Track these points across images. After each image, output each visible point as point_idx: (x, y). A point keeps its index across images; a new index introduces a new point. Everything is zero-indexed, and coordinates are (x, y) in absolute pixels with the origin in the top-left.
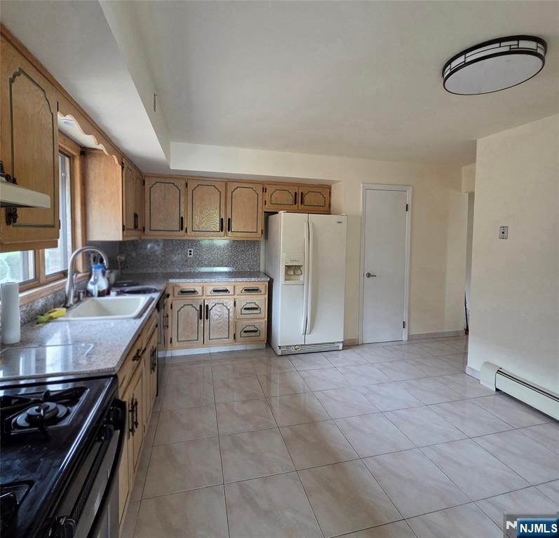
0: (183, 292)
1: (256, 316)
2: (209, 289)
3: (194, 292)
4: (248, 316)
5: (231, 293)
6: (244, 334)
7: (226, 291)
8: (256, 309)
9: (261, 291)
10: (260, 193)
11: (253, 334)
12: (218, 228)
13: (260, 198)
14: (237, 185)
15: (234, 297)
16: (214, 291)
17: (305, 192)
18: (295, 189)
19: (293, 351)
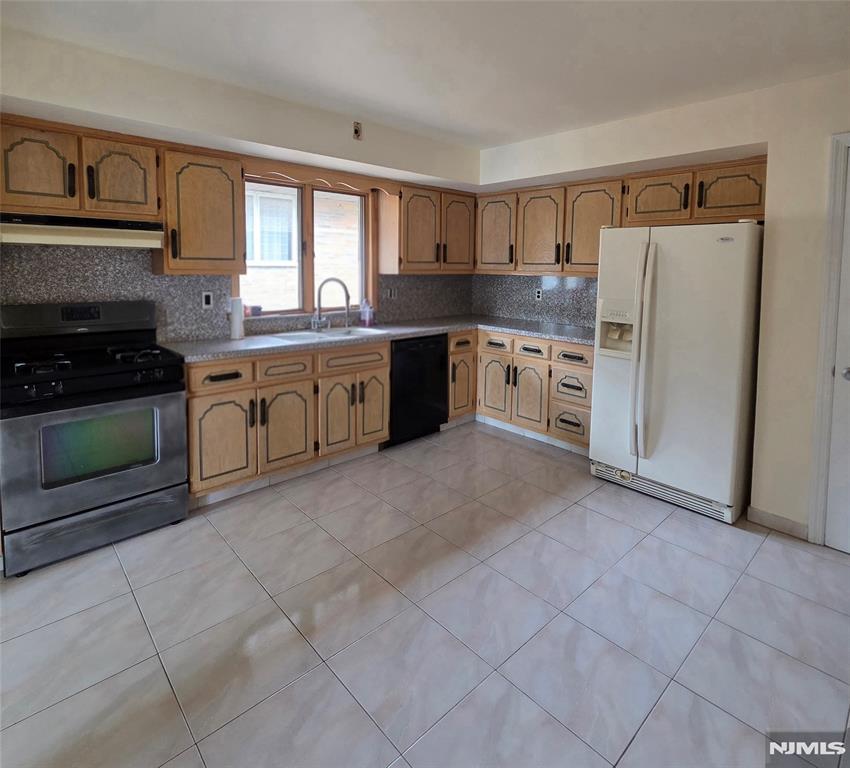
0: (491, 343)
1: (579, 400)
2: (519, 344)
3: (502, 345)
4: (567, 398)
5: (545, 355)
6: (560, 424)
7: (539, 351)
8: (580, 389)
9: (587, 362)
10: (617, 196)
11: (574, 429)
12: (553, 259)
13: (617, 204)
14: (581, 189)
15: (550, 363)
16: (526, 349)
17: (707, 180)
18: (687, 178)
19: (618, 477)
